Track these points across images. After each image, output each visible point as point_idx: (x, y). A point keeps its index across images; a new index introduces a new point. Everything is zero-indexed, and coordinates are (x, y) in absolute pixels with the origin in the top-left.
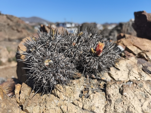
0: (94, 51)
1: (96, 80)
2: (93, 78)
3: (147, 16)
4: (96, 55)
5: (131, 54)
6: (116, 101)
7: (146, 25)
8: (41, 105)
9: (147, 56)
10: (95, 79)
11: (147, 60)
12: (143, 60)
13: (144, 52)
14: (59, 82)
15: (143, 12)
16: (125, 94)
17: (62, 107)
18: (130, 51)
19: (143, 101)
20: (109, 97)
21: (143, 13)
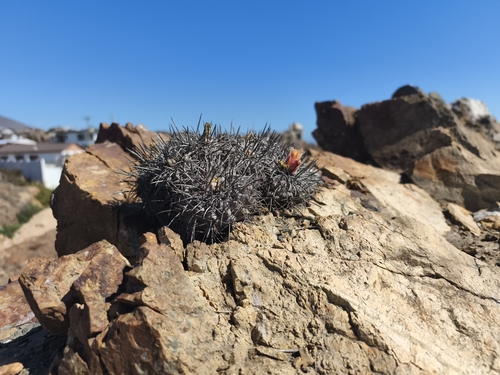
0: (285, 166)
1: (293, 219)
2: (288, 217)
3: (345, 113)
4: (290, 172)
5: (336, 182)
6: (341, 238)
7: (343, 134)
8: (220, 256)
9: (363, 186)
10: (291, 217)
11: (364, 192)
12: (358, 193)
13: (355, 179)
14: (240, 218)
15: (334, 102)
16: (349, 227)
17: (260, 253)
18: (333, 177)
19: (378, 234)
20: (327, 233)
21: (334, 106)
